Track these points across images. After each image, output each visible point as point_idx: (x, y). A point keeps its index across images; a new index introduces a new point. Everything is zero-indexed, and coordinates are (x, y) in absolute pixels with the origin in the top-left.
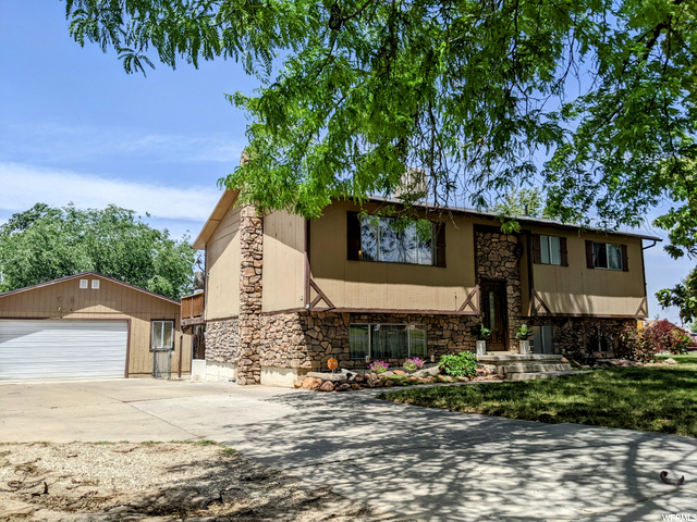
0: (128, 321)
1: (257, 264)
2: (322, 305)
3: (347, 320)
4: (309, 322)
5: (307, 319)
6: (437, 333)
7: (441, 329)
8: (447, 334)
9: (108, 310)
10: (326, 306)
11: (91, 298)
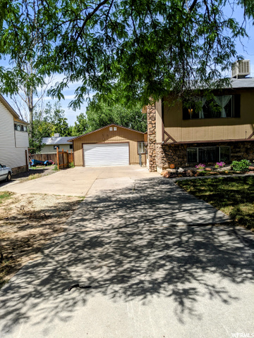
0: (128, 142)
1: (153, 122)
2: (170, 141)
3: (185, 147)
4: (167, 148)
5: (166, 147)
6: (237, 150)
7: (240, 148)
8: (244, 150)
9: (121, 138)
10: (172, 142)
11: (114, 134)
